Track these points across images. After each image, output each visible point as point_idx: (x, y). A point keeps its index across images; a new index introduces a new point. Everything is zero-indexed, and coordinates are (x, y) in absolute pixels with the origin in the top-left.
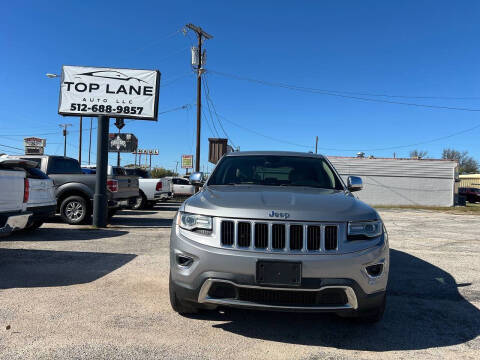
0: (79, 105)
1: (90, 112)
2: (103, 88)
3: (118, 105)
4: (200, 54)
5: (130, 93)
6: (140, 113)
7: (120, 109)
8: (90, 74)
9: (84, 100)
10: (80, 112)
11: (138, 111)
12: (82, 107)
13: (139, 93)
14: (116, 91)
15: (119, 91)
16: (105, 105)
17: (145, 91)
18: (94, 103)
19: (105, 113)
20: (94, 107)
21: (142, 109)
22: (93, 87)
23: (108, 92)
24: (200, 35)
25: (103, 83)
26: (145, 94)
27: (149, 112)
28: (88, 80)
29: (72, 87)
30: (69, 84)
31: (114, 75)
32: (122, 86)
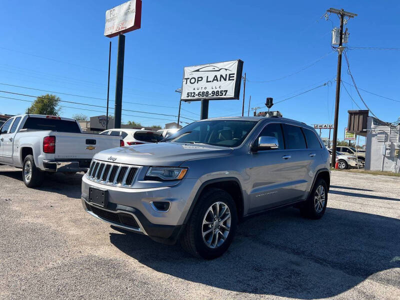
0: (191, 93)
1: (197, 97)
2: (205, 79)
3: (212, 90)
4: (341, 34)
5: (220, 81)
6: (225, 95)
7: (213, 93)
8: (198, 71)
9: (194, 89)
10: (192, 98)
11: (224, 93)
12: (193, 94)
13: (225, 80)
14: (212, 80)
15: (214, 80)
16: (205, 91)
17: (230, 77)
18: (199, 91)
19: (205, 97)
20: (199, 94)
21: (226, 91)
22: (200, 79)
23: (207, 82)
24: (342, 16)
25: (204, 75)
26: (229, 80)
27: (231, 94)
28: (196, 75)
29: (189, 80)
30: (187, 79)
31: (211, 68)
32: (216, 76)
